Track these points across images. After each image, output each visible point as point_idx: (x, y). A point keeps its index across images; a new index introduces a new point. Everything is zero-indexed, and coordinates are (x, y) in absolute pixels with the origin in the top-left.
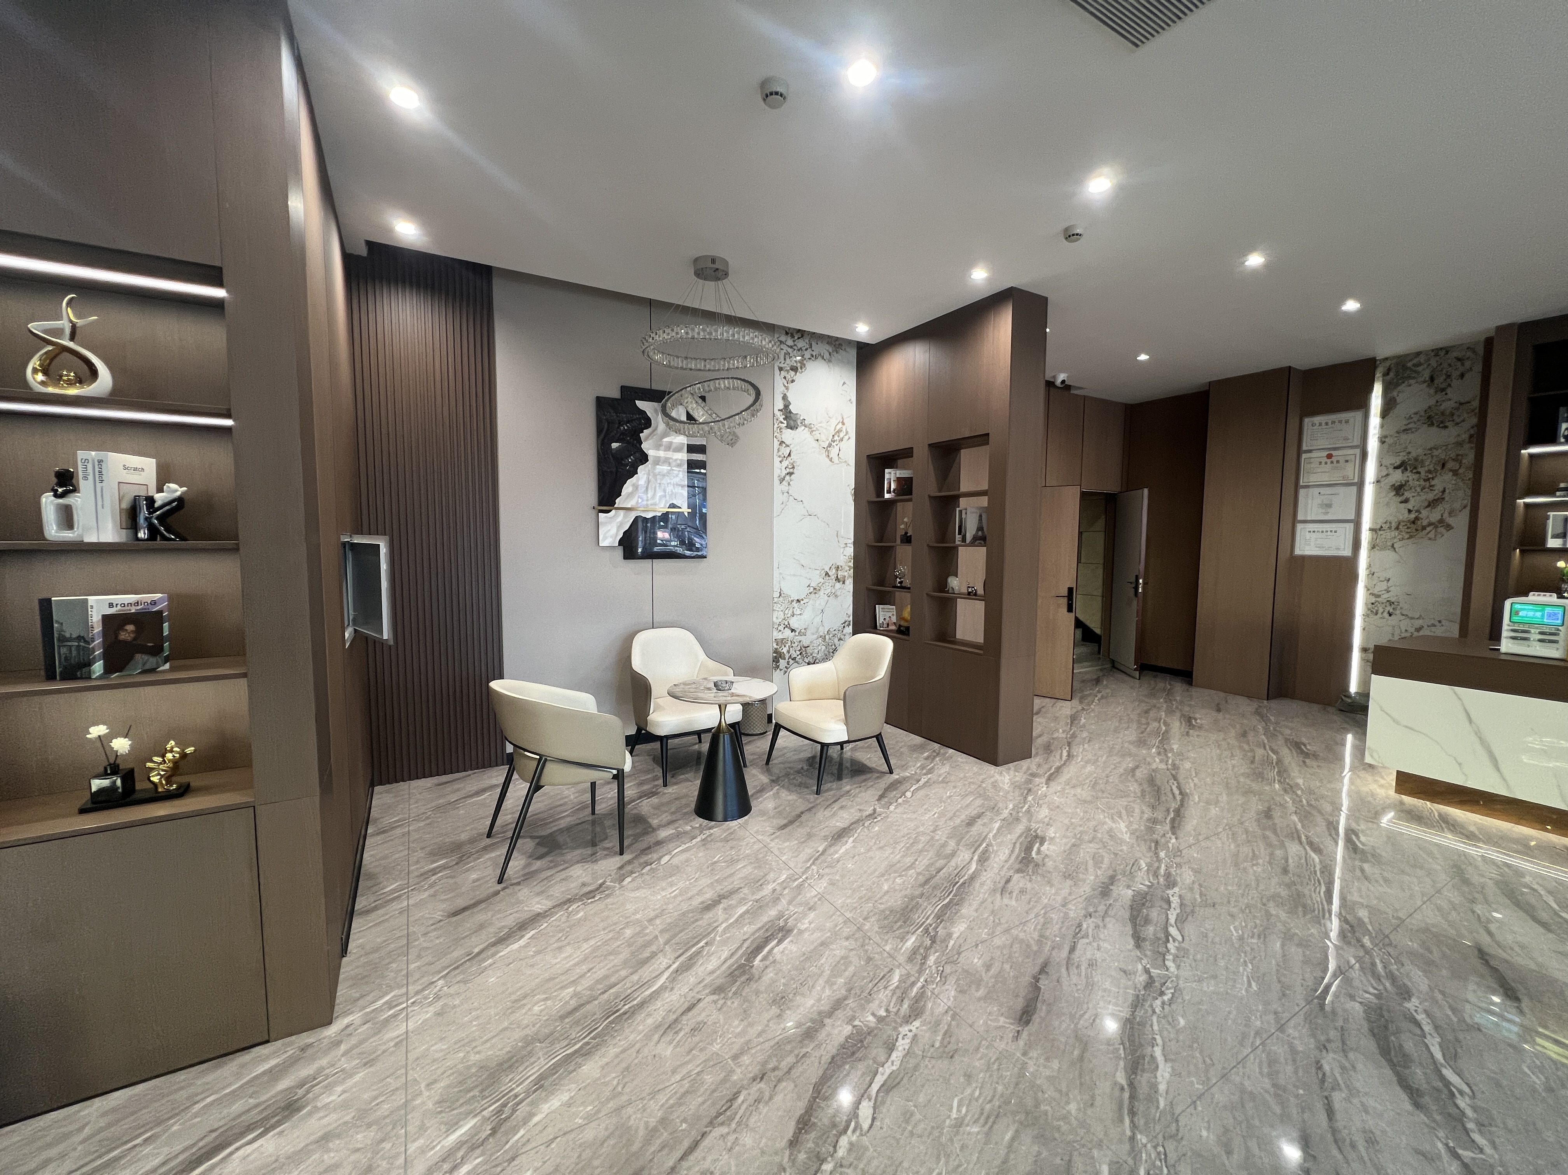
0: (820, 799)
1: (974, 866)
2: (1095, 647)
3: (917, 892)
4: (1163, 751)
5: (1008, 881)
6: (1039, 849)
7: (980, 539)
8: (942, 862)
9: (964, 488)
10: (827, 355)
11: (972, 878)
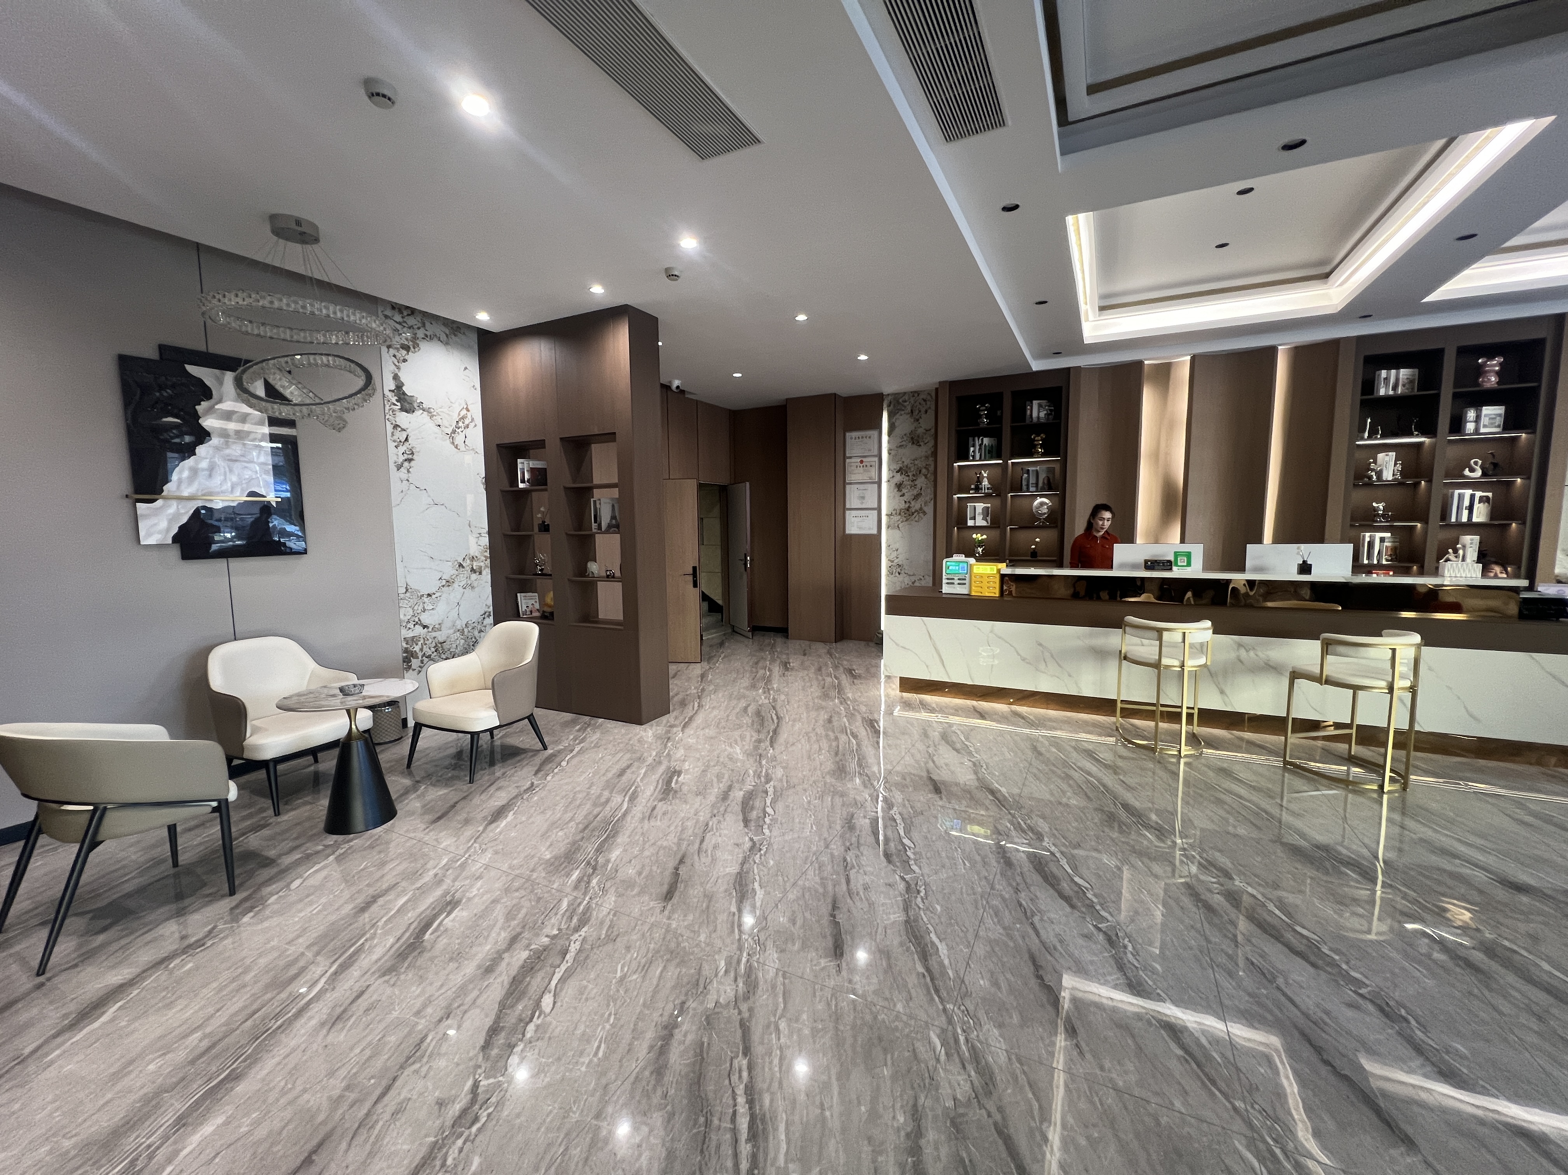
0: (474, 786)
1: (625, 806)
2: (719, 616)
3: (578, 837)
4: (767, 691)
5: (654, 808)
6: (677, 781)
7: (614, 527)
8: (598, 809)
9: (596, 481)
10: (443, 337)
11: (625, 815)
